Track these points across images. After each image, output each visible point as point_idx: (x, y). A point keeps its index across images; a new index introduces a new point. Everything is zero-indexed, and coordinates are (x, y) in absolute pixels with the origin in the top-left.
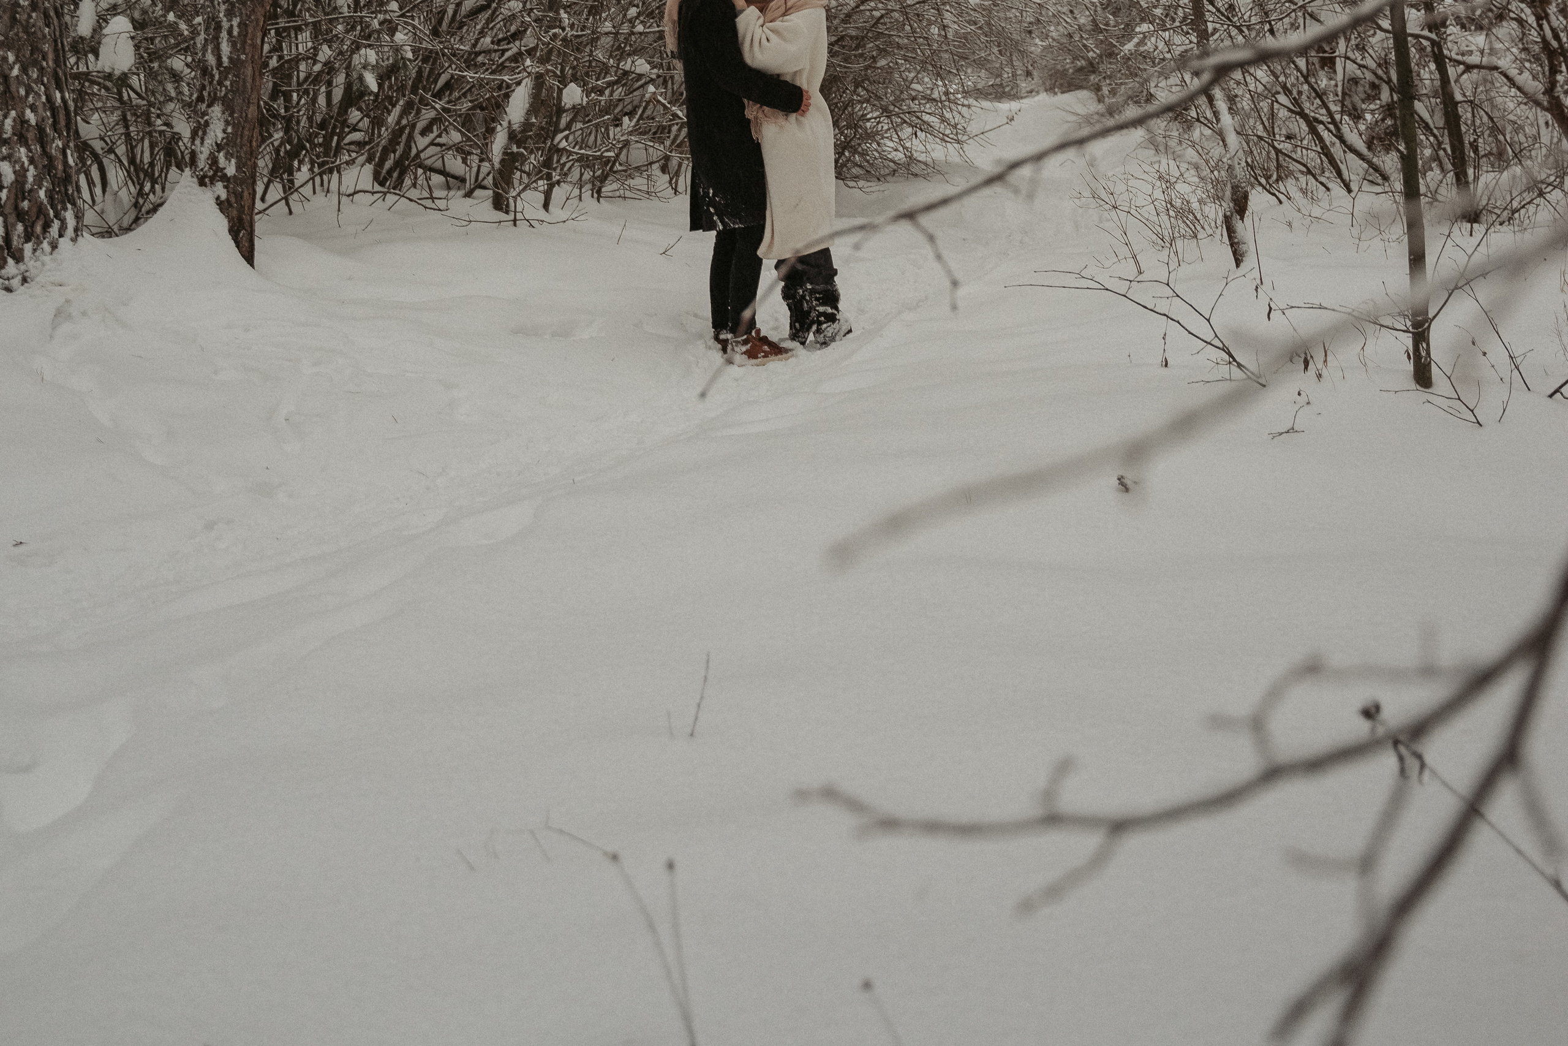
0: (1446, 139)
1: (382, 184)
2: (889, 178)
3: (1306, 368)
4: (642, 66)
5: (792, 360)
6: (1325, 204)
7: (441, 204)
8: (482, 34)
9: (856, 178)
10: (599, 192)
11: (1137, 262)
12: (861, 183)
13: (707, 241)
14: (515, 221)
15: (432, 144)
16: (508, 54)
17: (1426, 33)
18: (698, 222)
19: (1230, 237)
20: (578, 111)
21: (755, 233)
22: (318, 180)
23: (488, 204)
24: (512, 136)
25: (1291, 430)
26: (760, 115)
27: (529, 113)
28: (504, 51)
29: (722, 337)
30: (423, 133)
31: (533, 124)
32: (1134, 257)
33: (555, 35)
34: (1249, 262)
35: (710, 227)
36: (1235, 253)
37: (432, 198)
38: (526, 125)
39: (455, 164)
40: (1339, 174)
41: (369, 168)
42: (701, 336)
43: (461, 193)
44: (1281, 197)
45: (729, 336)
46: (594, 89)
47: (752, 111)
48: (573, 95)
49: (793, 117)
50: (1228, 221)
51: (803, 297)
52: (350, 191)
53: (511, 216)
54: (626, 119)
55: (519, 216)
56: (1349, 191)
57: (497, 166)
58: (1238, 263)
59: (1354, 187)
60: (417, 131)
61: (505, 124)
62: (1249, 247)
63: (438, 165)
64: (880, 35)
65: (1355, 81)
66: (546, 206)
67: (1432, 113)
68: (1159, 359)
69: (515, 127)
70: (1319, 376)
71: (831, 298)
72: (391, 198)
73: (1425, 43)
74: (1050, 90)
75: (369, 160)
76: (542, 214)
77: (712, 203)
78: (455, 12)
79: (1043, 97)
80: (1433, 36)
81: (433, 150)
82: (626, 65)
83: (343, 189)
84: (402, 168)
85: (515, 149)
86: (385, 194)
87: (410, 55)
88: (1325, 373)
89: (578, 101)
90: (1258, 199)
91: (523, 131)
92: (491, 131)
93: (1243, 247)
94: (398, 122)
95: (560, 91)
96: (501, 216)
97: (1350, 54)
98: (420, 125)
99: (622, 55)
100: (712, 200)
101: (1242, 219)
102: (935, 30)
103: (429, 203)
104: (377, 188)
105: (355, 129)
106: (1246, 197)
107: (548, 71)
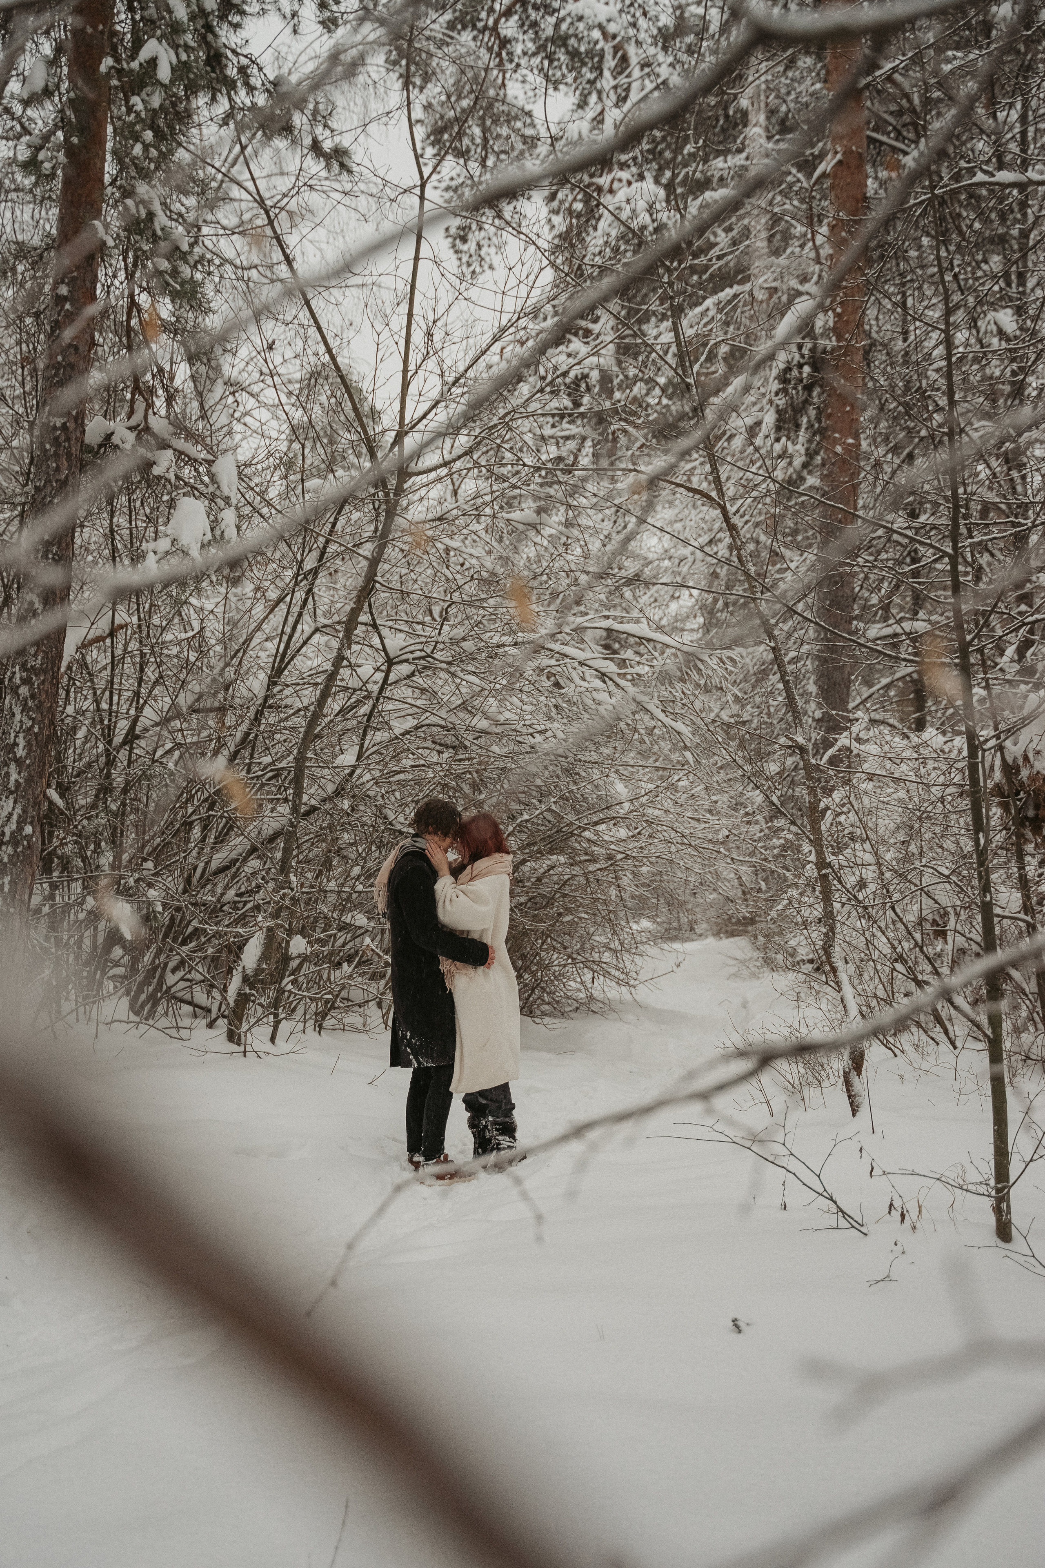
0: (1038, 1004)
1: (137, 1013)
2: (573, 1015)
3: (903, 1220)
4: (361, 920)
5: (474, 1182)
6: (932, 1059)
7: (184, 1033)
8: (226, 888)
9: (544, 1014)
10: (320, 1026)
11: (769, 1106)
12: (547, 1020)
13: (404, 1076)
14: (245, 1052)
15: (182, 979)
16: (249, 906)
17: (1022, 916)
18: (397, 1059)
19: (848, 1091)
20: (305, 959)
21: (446, 1071)
22: (81, 1009)
23: (224, 1037)
24: (245, 980)
25: (887, 1279)
26: (453, 968)
27: (260, 960)
28: (246, 903)
29: (415, 1159)
30: (174, 971)
31: (263, 970)
32: (768, 1102)
33: (284, 895)
34: (864, 1111)
35: (408, 1064)
36: (851, 1104)
37: (178, 1028)
38: (258, 971)
39: (201, 997)
40: (946, 1032)
41: (125, 1002)
42: (397, 1158)
43: (204, 1022)
44: (897, 1051)
45: (422, 1159)
46: (319, 941)
47: (445, 965)
48: (298, 945)
49: (481, 969)
50: (846, 1076)
51: (486, 1127)
52: (109, 1020)
53: (242, 1048)
54: (345, 965)
55: (249, 1048)
56: (955, 1048)
57: (232, 1004)
58: (854, 1112)
59: (959, 1044)
60: (168, 969)
61: (240, 969)
62: (863, 1100)
63: (188, 997)
64: (565, 896)
65: (963, 951)
66: (273, 1039)
67: (1028, 980)
68: (778, 1202)
69: (249, 972)
70: (914, 1228)
71: (509, 1130)
72: (143, 1028)
73: (1021, 924)
74: (717, 934)
75: (128, 993)
76: (268, 1046)
77: (409, 1044)
78: (204, 870)
79: (711, 940)
80: (1028, 918)
81: (182, 984)
82: (347, 918)
83: (102, 1019)
84: (154, 1001)
85: (247, 990)
86: (138, 1023)
87: (160, 908)
88: (918, 1225)
89: (303, 951)
90: (875, 1053)
91: (256, 975)
92: (230, 971)
93: (859, 1100)
94: (153, 962)
95: (288, 942)
96: (233, 1047)
97: (959, 928)
98: (171, 965)
99: (343, 910)
100: (409, 1041)
101: (859, 1074)
102: (613, 891)
103: (173, 1032)
104: (133, 1017)
105: (117, 964)
106: (862, 1056)
107: (277, 925)
